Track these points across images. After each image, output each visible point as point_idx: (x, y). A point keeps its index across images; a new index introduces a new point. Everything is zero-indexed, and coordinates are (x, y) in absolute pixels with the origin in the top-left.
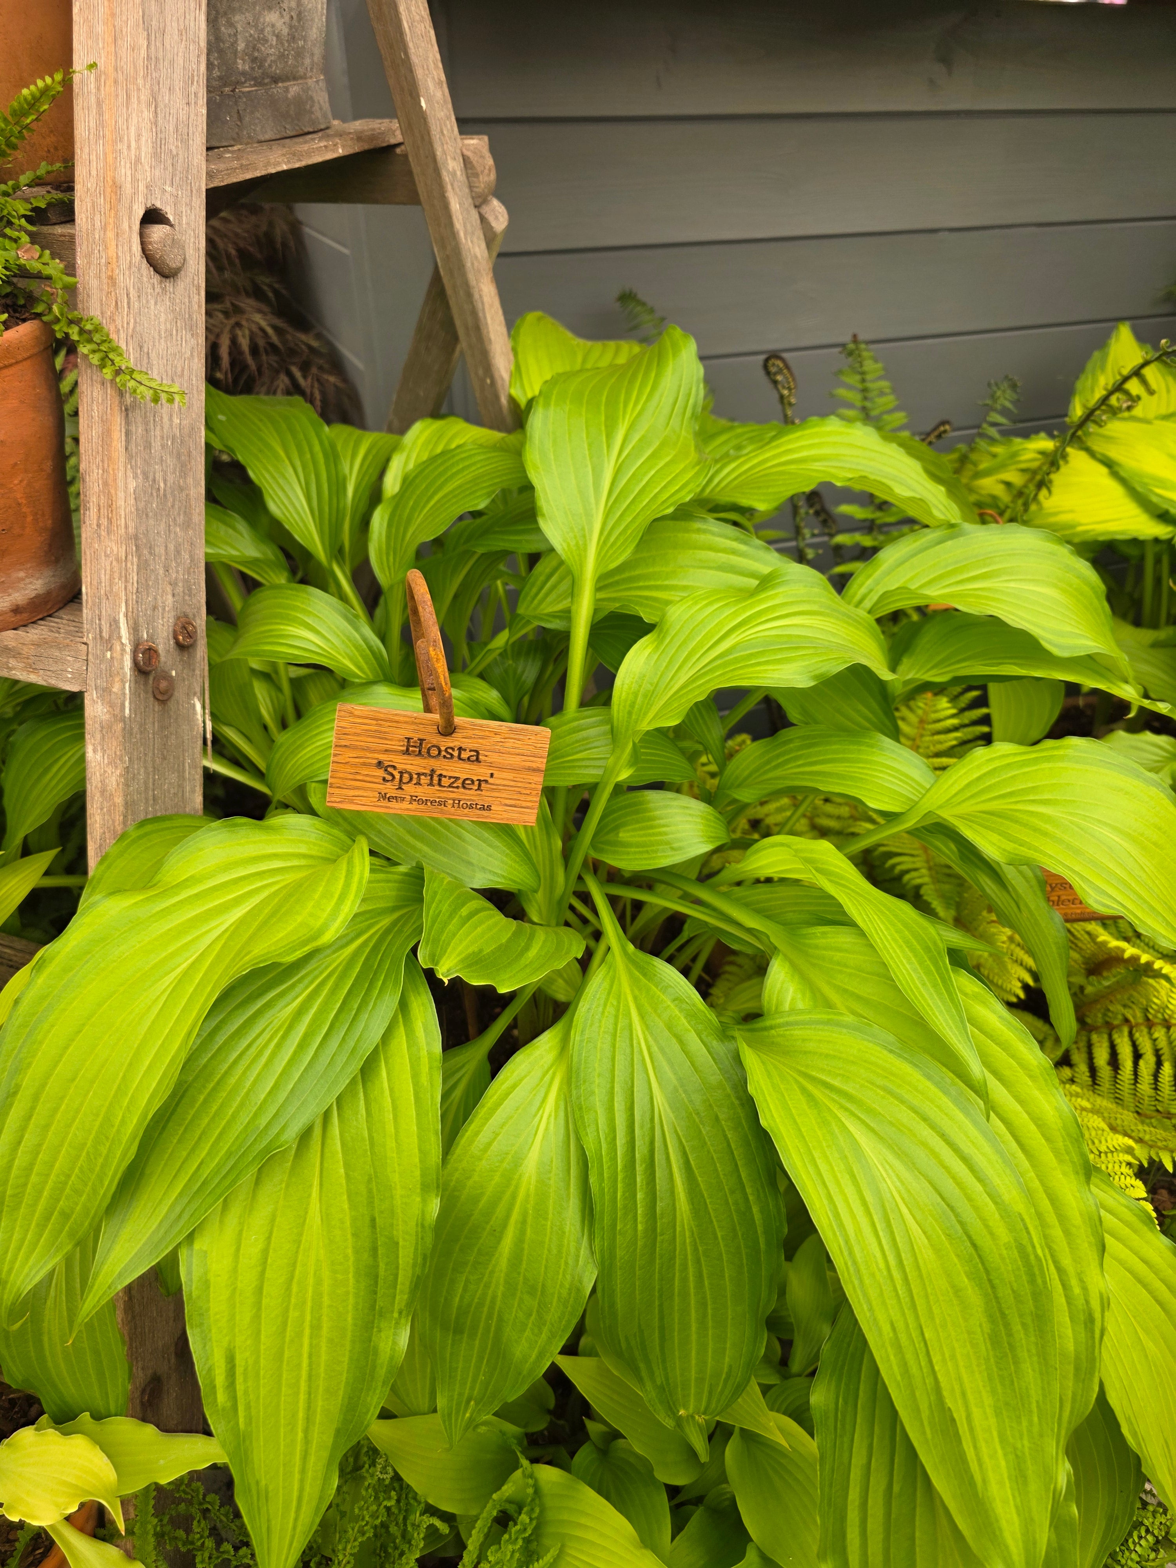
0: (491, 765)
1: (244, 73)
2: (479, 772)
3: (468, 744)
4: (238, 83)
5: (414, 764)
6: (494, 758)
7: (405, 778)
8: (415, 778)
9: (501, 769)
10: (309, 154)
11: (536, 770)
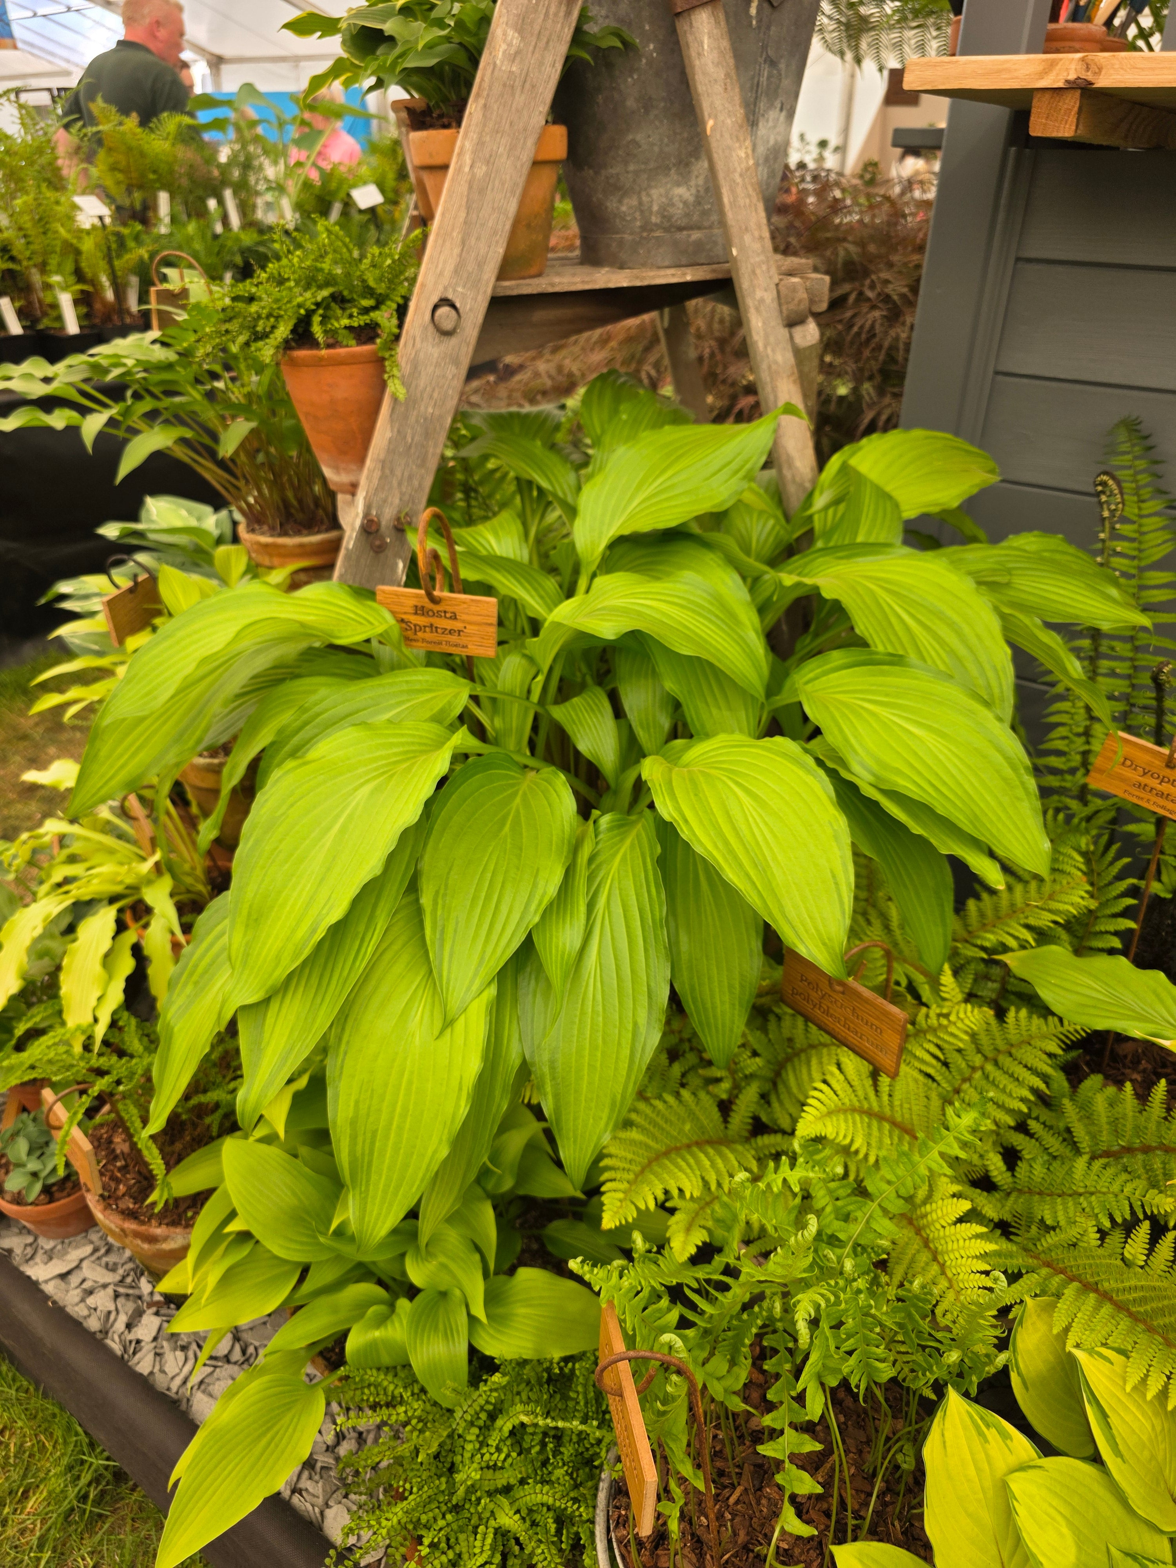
0: (463, 621)
1: (656, 225)
2: (457, 625)
3: (448, 609)
4: (652, 230)
5: (421, 620)
6: (464, 617)
7: (417, 628)
8: (422, 628)
9: (470, 623)
10: (654, 277)
11: (490, 625)
